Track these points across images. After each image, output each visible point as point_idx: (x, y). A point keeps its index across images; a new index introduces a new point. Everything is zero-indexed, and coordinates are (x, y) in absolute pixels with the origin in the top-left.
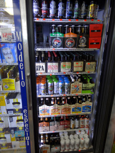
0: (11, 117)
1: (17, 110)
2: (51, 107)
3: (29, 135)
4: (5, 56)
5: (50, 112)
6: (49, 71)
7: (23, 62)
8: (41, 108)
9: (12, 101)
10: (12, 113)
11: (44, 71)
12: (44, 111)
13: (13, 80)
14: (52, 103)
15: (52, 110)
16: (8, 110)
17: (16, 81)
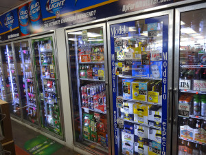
0: (151, 128)
1: (157, 123)
2: (195, 130)
3: (165, 151)
4: (153, 72)
5: (194, 137)
6: (194, 89)
7: (167, 78)
8: (182, 128)
9: (154, 113)
10: (152, 125)
11: (189, 88)
12: (186, 133)
13: (157, 94)
14: (197, 125)
15: (196, 134)
16: (149, 121)
17: (160, 94)
